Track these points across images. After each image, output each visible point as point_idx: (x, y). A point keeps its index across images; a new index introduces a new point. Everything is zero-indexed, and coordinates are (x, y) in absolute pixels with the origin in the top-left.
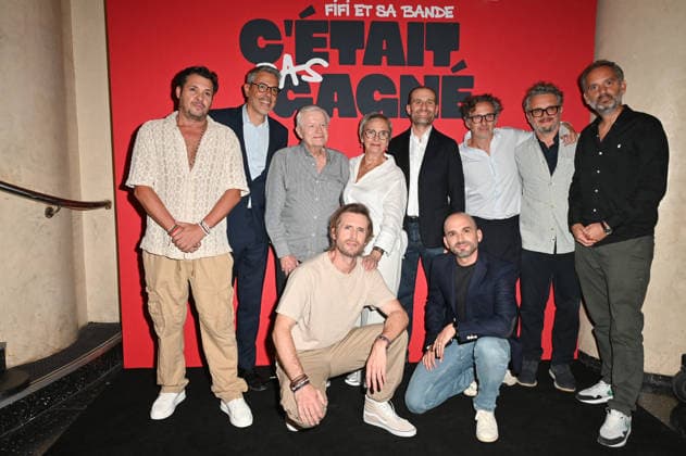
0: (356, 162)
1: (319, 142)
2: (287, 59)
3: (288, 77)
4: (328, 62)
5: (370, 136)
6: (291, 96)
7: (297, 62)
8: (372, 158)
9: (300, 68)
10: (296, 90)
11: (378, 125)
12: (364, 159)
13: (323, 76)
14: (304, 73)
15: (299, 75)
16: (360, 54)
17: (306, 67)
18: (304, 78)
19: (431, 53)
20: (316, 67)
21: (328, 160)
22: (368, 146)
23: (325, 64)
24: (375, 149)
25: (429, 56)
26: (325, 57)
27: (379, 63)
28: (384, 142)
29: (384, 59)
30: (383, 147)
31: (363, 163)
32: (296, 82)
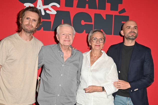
1: (67, 44)
5: (95, 41)
8: (96, 53)
10: (44, 17)
11: (98, 35)
12: (91, 53)
14: (48, 9)
15: (45, 10)
17: (49, 6)
18: (47, 12)
19: (110, 4)
20: (53, 7)
22: (93, 46)
23: (58, 6)
24: (97, 48)
25: (108, 5)
28: (102, 44)
29: (87, 5)
30: (101, 47)
31: (91, 56)
32: (43, 13)
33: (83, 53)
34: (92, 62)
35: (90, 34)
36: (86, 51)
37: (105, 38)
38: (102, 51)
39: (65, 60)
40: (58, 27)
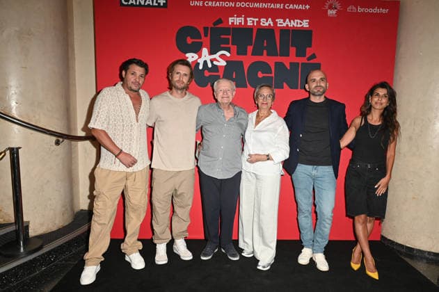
0: (253, 116)
1: (226, 101)
2: (205, 51)
3: (205, 62)
4: (230, 53)
5: (261, 98)
6: (207, 74)
7: (211, 53)
8: (263, 112)
9: (213, 57)
10: (210, 70)
12: (258, 113)
13: (226, 62)
14: (215, 59)
15: (212, 61)
16: (250, 48)
17: (216, 56)
18: (215, 63)
19: (295, 48)
20: (222, 56)
21: (235, 114)
23: (228, 54)
24: (265, 107)
25: (293, 50)
26: (228, 50)
27: (262, 55)
28: (270, 101)
29: (265, 52)
30: (269, 105)
31: (258, 116)
32: (210, 66)
33: (249, 113)
34: (257, 122)
35: (257, 90)
36: (252, 111)
37: (274, 94)
38: (272, 111)
39: (227, 120)
40: (216, 83)
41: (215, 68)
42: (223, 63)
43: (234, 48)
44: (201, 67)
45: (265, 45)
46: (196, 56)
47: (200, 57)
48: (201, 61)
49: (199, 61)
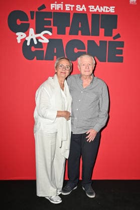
2: (32, 31)
3: (32, 40)
6: (33, 49)
7: (37, 32)
9: (38, 35)
10: (36, 46)
13: (49, 40)
14: (40, 38)
15: (37, 39)
16: (68, 29)
17: (41, 35)
18: (40, 40)
19: (103, 29)
22: (59, 73)
23: (50, 34)
24: (63, 75)
25: (102, 31)
26: (50, 30)
29: (80, 32)
32: (36, 43)
41: (40, 44)
42: (46, 41)
43: (55, 28)
44: (28, 44)
45: (80, 26)
46: (24, 35)
47: (28, 35)
48: (28, 39)
49: (26, 39)
